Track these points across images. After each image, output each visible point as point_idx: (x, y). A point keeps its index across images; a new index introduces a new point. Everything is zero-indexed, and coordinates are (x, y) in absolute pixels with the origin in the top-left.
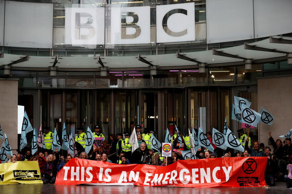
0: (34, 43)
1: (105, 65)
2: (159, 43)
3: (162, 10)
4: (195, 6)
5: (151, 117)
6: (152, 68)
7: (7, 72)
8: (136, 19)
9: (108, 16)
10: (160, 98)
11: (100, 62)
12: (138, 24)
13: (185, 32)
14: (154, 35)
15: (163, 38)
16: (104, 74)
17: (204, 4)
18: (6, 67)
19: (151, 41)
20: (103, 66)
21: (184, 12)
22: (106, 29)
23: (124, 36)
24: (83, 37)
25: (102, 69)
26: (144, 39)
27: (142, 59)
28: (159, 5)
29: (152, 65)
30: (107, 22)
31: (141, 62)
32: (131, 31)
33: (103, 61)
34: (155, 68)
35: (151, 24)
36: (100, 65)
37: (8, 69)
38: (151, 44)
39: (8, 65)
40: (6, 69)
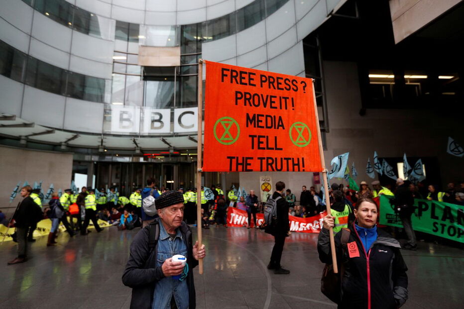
1: (139, 145)
2: (175, 133)
3: (178, 112)
5: (169, 182)
6: (171, 148)
7: (63, 147)
8: (161, 116)
9: (143, 118)
10: (175, 169)
11: (135, 142)
12: (162, 120)
13: (193, 126)
14: (172, 128)
15: (178, 129)
16: (138, 152)
19: (170, 132)
20: (137, 146)
21: (193, 113)
22: (141, 125)
23: (152, 127)
24: (124, 127)
25: (137, 148)
26: (166, 129)
27: (164, 141)
29: (171, 146)
30: (142, 121)
31: (163, 143)
32: (157, 124)
33: (137, 142)
34: (172, 148)
36: (135, 145)
40: (63, 145)
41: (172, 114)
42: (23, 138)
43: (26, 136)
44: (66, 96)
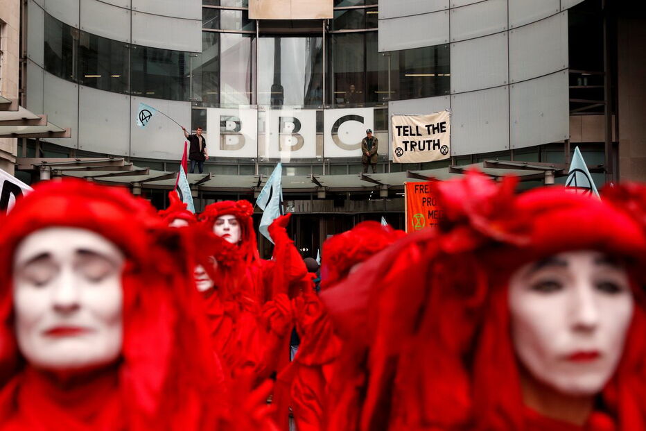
0: (167, 153)
2: (327, 158)
3: (331, 115)
4: (374, 112)
6: (320, 189)
8: (297, 125)
14: (320, 147)
18: (137, 185)
21: (360, 119)
24: (229, 148)
28: (327, 109)
29: (321, 186)
34: (323, 189)
37: (139, 187)
38: (316, 159)
39: (139, 182)
40: (136, 187)
44: (131, 95)
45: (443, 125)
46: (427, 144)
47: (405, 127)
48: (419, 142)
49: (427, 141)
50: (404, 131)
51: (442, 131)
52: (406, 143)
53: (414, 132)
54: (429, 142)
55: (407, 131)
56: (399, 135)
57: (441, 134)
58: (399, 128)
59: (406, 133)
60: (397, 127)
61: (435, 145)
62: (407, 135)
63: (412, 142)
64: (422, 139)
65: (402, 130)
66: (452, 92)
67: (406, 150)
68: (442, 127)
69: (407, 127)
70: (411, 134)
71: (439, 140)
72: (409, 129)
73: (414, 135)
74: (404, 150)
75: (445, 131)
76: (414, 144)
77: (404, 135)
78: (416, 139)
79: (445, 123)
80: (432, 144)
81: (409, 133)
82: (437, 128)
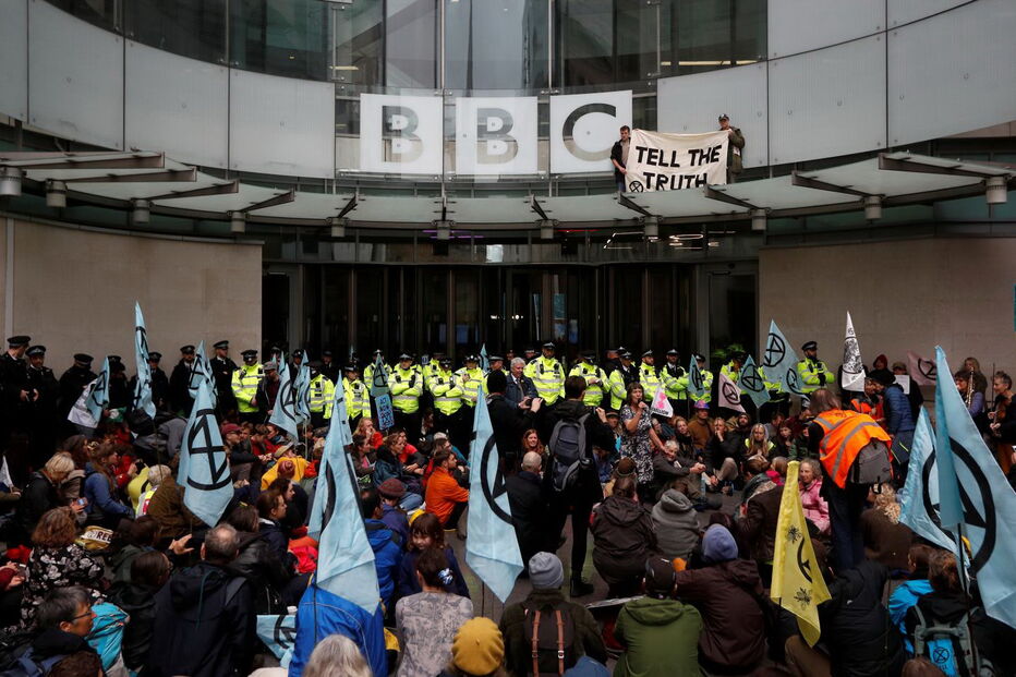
0: (294, 166)
2: (555, 174)
3: (563, 105)
4: (634, 99)
7: (238, 227)
12: (511, 133)
14: (545, 159)
15: (565, 163)
17: (653, 94)
18: (237, 215)
19: (539, 169)
21: (610, 110)
23: (483, 157)
27: (536, 205)
28: (557, 94)
34: (550, 224)
35: (539, 135)
37: (239, 220)
38: (538, 175)
39: (241, 211)
40: (236, 220)
41: (544, 112)
42: (141, 204)
43: (148, 199)
44: (229, 67)
45: (717, 151)
46: (685, 181)
47: (651, 151)
48: (673, 177)
49: (686, 177)
50: (650, 156)
51: (713, 160)
52: (649, 175)
53: (667, 159)
54: (689, 178)
55: (656, 157)
56: (640, 161)
57: (711, 165)
58: (641, 150)
59: (653, 160)
60: (637, 148)
61: (698, 183)
62: (654, 164)
63: (659, 176)
64: (677, 172)
65: (646, 154)
66: (770, 56)
67: (648, 186)
68: (714, 153)
69: (657, 151)
70: (661, 164)
71: (705, 175)
72: (658, 154)
73: (666, 165)
74: (645, 186)
75: (717, 160)
76: (663, 179)
77: (649, 162)
78: (668, 172)
79: (720, 147)
80: (693, 181)
81: (657, 161)
82: (707, 156)
